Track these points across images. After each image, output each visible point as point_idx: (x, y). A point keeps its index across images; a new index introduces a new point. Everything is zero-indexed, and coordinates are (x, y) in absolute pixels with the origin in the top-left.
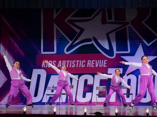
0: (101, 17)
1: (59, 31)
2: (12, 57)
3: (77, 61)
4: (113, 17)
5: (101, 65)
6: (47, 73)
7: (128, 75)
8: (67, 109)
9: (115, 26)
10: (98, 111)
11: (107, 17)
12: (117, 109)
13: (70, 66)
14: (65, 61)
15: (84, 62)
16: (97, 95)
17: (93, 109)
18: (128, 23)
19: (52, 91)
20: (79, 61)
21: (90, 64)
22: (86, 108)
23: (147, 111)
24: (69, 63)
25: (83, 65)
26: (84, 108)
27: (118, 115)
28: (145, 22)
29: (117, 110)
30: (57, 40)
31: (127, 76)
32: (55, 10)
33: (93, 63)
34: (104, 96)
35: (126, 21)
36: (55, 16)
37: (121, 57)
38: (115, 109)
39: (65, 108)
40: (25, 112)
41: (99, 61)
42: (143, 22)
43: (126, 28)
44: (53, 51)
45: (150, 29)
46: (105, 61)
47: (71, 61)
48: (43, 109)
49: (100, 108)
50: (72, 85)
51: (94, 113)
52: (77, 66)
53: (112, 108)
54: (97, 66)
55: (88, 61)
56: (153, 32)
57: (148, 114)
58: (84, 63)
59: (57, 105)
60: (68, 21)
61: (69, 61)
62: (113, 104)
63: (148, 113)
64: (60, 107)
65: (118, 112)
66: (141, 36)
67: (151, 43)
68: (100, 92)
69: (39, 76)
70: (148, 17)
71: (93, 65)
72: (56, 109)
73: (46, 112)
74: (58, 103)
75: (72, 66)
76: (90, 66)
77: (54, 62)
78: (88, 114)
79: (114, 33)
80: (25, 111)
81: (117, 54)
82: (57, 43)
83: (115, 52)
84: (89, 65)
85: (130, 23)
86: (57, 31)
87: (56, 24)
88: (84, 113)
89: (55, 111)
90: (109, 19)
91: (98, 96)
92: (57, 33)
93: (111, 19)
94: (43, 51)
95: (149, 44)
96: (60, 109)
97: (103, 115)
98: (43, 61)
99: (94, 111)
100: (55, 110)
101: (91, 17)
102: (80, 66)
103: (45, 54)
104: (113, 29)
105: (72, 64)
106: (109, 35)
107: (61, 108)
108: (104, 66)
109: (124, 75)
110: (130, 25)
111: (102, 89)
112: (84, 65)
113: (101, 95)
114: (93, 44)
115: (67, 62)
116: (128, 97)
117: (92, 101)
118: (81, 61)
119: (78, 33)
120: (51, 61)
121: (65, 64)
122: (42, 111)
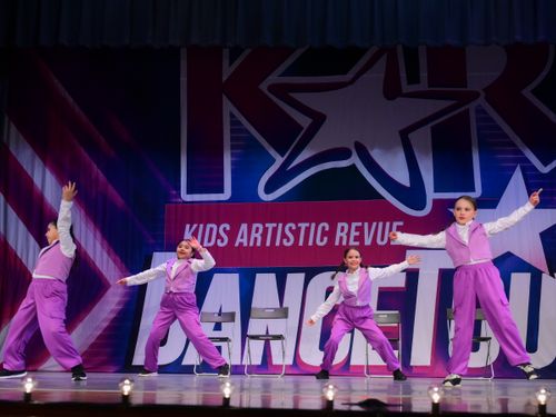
0: (382, 75)
1: (239, 123)
2: (83, 211)
3: (300, 225)
4: (424, 75)
5: (382, 239)
8: (266, 386)
9: (431, 107)
10: (372, 396)
11: (403, 75)
12: (436, 389)
13: (277, 244)
14: (261, 226)
15: (324, 228)
17: (353, 391)
18: (475, 95)
19: (218, 327)
20: (307, 225)
21: (345, 232)
22: (331, 387)
23: (542, 398)
24: (275, 230)
25: (322, 240)
26: (327, 387)
27: (441, 409)
28: (533, 92)
29: (438, 392)
30: (232, 155)
32: (226, 52)
33: (354, 233)
35: (468, 89)
36: (227, 71)
37: (451, 210)
38: (431, 388)
39: (259, 386)
40: (126, 398)
41: (375, 224)
42: (527, 92)
43: (467, 111)
44: (221, 190)
46: (395, 224)
47: (281, 225)
48: (187, 389)
49: (381, 388)
50: (284, 305)
51: (360, 404)
52: (301, 243)
53: (418, 385)
54: (368, 242)
55: (340, 225)
57: (542, 408)
58: (324, 233)
60: (272, 88)
61: (275, 225)
62: (422, 372)
63: (543, 403)
64: (242, 382)
65: (443, 399)
66: (519, 139)
67: (554, 165)
70: (544, 73)
71: (356, 239)
72: (230, 387)
73: (195, 397)
74: (236, 367)
75: (285, 241)
76: (344, 243)
77: (225, 229)
78: (338, 406)
79: (426, 130)
80: (126, 394)
81: (436, 202)
82: (233, 163)
83: (431, 195)
84: (341, 238)
85: (483, 94)
86: (235, 122)
87: (230, 100)
88: (324, 402)
89: (227, 396)
90: (409, 83)
92: (232, 131)
93: (417, 81)
94: (189, 192)
95: (546, 166)
96: (242, 389)
97: (391, 409)
98: (188, 226)
99: (358, 398)
100: (227, 391)
101: (349, 76)
102: (310, 243)
103: (193, 202)
104: (423, 116)
105: (284, 236)
106: (410, 136)
107: (246, 386)
110: (481, 101)
111: (384, 320)
112: (326, 239)
114: (353, 166)
115: (265, 230)
116: (474, 348)
117: (353, 362)
118: (313, 225)
119: (305, 129)
120: (214, 226)
121: (262, 235)
122: (183, 393)
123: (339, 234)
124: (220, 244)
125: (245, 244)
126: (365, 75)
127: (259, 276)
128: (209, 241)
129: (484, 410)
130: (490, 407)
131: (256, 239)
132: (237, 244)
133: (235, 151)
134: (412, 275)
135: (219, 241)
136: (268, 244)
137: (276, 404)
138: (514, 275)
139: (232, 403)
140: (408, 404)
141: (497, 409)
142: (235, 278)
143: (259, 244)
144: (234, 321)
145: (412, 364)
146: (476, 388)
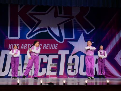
0: (54, 12)
1: (22, 21)
4: (63, 12)
5: (53, 48)
7: (73, 55)
8: (27, 80)
9: (64, 19)
10: (51, 82)
11: (58, 12)
12: (64, 80)
14: (26, 45)
15: (41, 45)
16: (50, 70)
17: (47, 81)
18: (73, 17)
21: (45, 46)
22: (42, 80)
23: (86, 82)
24: (30, 45)
26: (40, 80)
27: (65, 84)
28: (86, 17)
29: (65, 81)
30: (20, 29)
32: (19, 6)
33: (47, 46)
34: (55, 71)
35: (73, 15)
36: (19, 10)
37: (68, 42)
38: (63, 80)
41: (52, 44)
42: (84, 17)
43: (72, 21)
44: (17, 36)
45: (89, 22)
46: (56, 45)
48: (9, 81)
49: (52, 80)
51: (48, 84)
53: (61, 79)
54: (50, 48)
55: (44, 45)
56: (91, 24)
57: (86, 84)
58: (41, 46)
59: (20, 78)
60: (29, 14)
61: (30, 44)
62: (62, 77)
64: (22, 80)
65: (66, 82)
66: (82, 27)
67: (89, 32)
68: (52, 68)
69: (6, 56)
70: (88, 13)
71: (48, 48)
73: (11, 83)
74: (21, 76)
76: (45, 49)
77: (18, 45)
78: (43, 84)
79: (63, 24)
81: (65, 40)
83: (64, 38)
84: (44, 48)
85: (75, 17)
86: (21, 21)
87: (20, 16)
88: (40, 84)
89: (18, 83)
90: (60, 14)
91: (51, 71)
92: (20, 23)
93: (61, 14)
94: (10, 37)
95: (88, 33)
97: (54, 85)
98: (10, 44)
100: (18, 82)
101: (47, 12)
103: (11, 39)
104: (62, 22)
106: (60, 26)
108: (56, 49)
109: (70, 55)
110: (75, 18)
111: (54, 66)
113: (53, 70)
114: (47, 32)
115: (28, 45)
116: (73, 71)
117: (47, 75)
119: (37, 23)
120: (16, 44)
121: (27, 47)
122: (8, 82)
123: (44, 47)
125: (23, 49)
126: (50, 12)
127: (26, 56)
129: (74, 84)
130: (76, 84)
131: (25, 47)
132: (21, 49)
133: (21, 28)
134: (60, 56)
137: (29, 84)
138: (81, 56)
139: (19, 84)
140: (58, 83)
141: (77, 84)
143: (26, 49)
144: (20, 66)
145: (59, 75)
146: (73, 80)
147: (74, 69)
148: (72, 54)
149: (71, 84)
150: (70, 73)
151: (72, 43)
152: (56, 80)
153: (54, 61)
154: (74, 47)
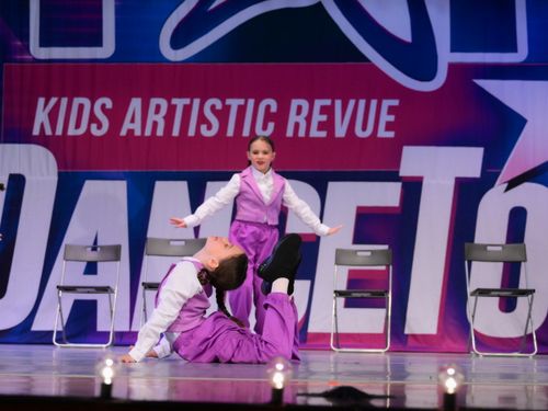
3: (228, 102)
5: (364, 128)
6: (61, 163)
7: (513, 184)
12: (451, 371)
13: (191, 132)
14: (163, 103)
15: (268, 107)
16: (339, 293)
17: (313, 373)
19: (91, 268)
20: (241, 102)
21: (304, 117)
22: (280, 366)
24: (187, 110)
25: (265, 128)
26: (273, 366)
27: (458, 404)
29: (454, 376)
31: (507, 189)
33: (318, 118)
34: (375, 302)
37: (481, 83)
38: (443, 370)
41: (352, 103)
44: (97, 41)
46: (386, 103)
47: (197, 102)
48: (41, 369)
49: (359, 368)
50: (201, 236)
51: (326, 395)
52: (230, 132)
54: (340, 132)
55: (295, 103)
58: (268, 116)
59: (115, 345)
61: (187, 101)
62: (423, 344)
68: (355, 281)
69: (16, 185)
71: (321, 126)
72: (113, 367)
73: (54, 382)
74: (121, 334)
75: (203, 128)
76: (302, 133)
77: (103, 106)
81: (452, 67)
83: (446, 56)
84: (297, 126)
89: (108, 382)
91: (341, 300)
94: (44, 43)
97: (377, 403)
98: (41, 101)
99: (321, 385)
100: (107, 374)
102: (246, 132)
103: (50, 61)
105: (202, 119)
108: (383, 133)
109: (491, 185)
112: (271, 125)
113: (358, 292)
114: (320, 6)
115: (172, 109)
116: (508, 305)
117: (313, 328)
118: (251, 102)
120: (86, 102)
121: (164, 117)
122: (34, 375)
123: (293, 118)
124: (95, 131)
125: (138, 133)
127: (160, 186)
128: (78, 126)
129: (521, 404)
131: (155, 124)
132: (123, 133)
134: (413, 188)
135: (94, 126)
136: (176, 132)
139: (116, 393)
140: (399, 395)
142: (120, 188)
143: (160, 132)
144: (117, 258)
145: (407, 331)
146: (507, 371)
147: (522, 286)
148: (508, 172)
149: (493, 403)
150: (486, 317)
151: (508, 92)
152: (381, 369)
153: (369, 225)
154: (524, 121)
